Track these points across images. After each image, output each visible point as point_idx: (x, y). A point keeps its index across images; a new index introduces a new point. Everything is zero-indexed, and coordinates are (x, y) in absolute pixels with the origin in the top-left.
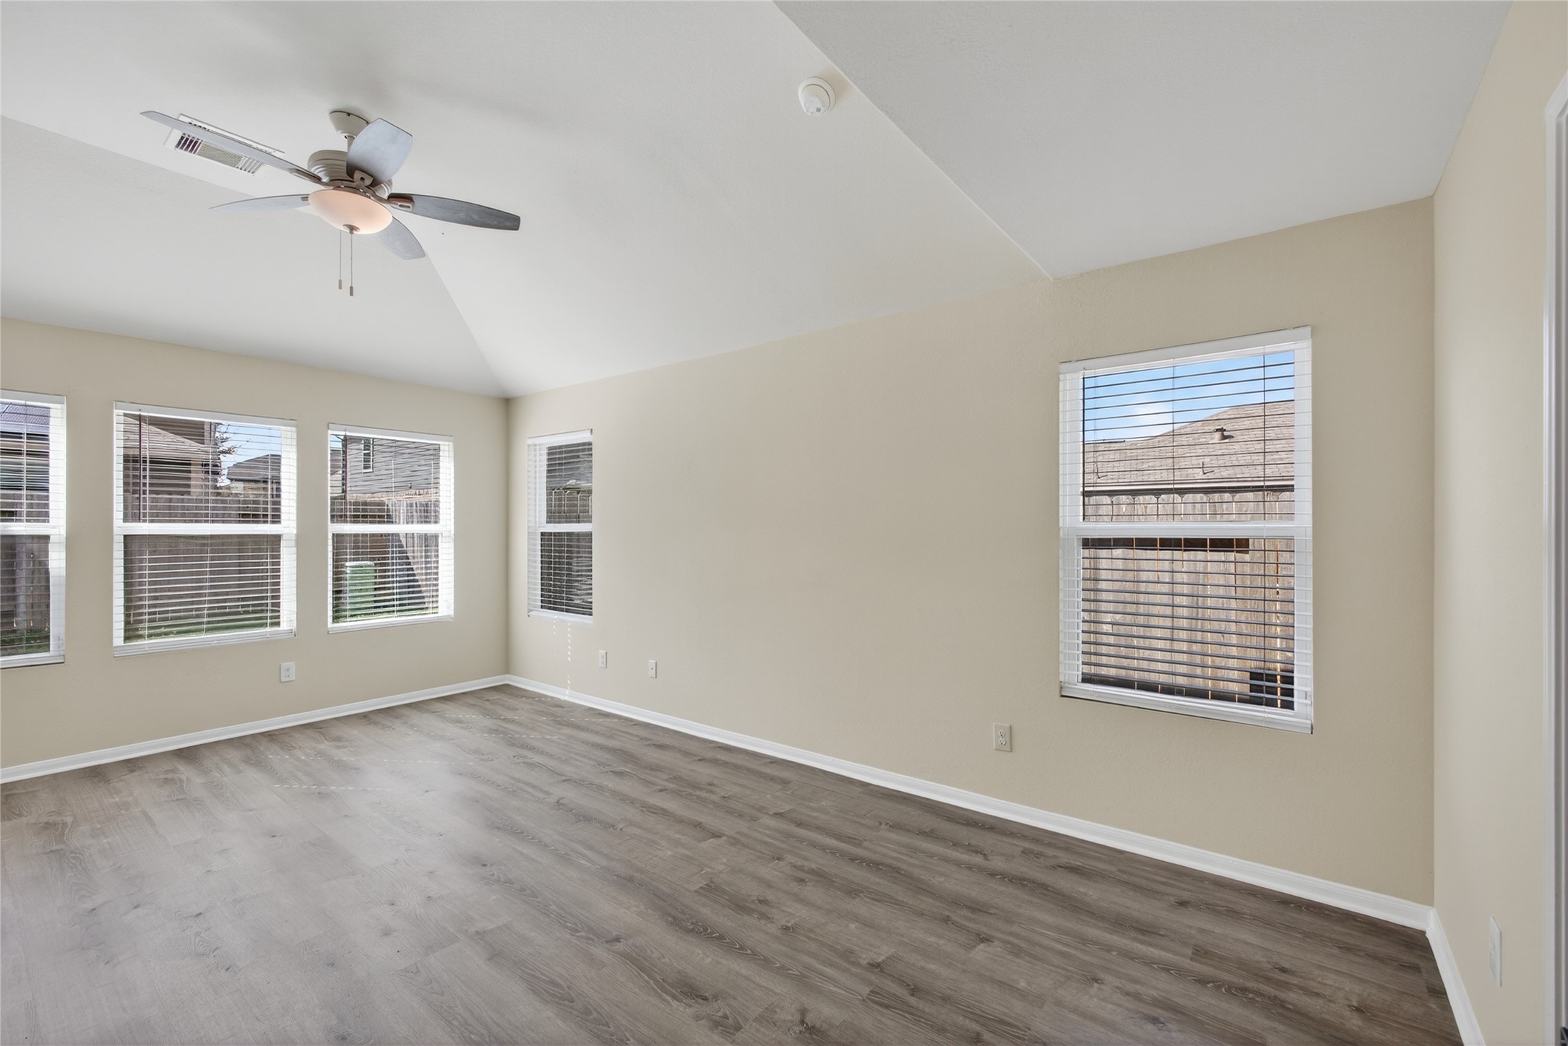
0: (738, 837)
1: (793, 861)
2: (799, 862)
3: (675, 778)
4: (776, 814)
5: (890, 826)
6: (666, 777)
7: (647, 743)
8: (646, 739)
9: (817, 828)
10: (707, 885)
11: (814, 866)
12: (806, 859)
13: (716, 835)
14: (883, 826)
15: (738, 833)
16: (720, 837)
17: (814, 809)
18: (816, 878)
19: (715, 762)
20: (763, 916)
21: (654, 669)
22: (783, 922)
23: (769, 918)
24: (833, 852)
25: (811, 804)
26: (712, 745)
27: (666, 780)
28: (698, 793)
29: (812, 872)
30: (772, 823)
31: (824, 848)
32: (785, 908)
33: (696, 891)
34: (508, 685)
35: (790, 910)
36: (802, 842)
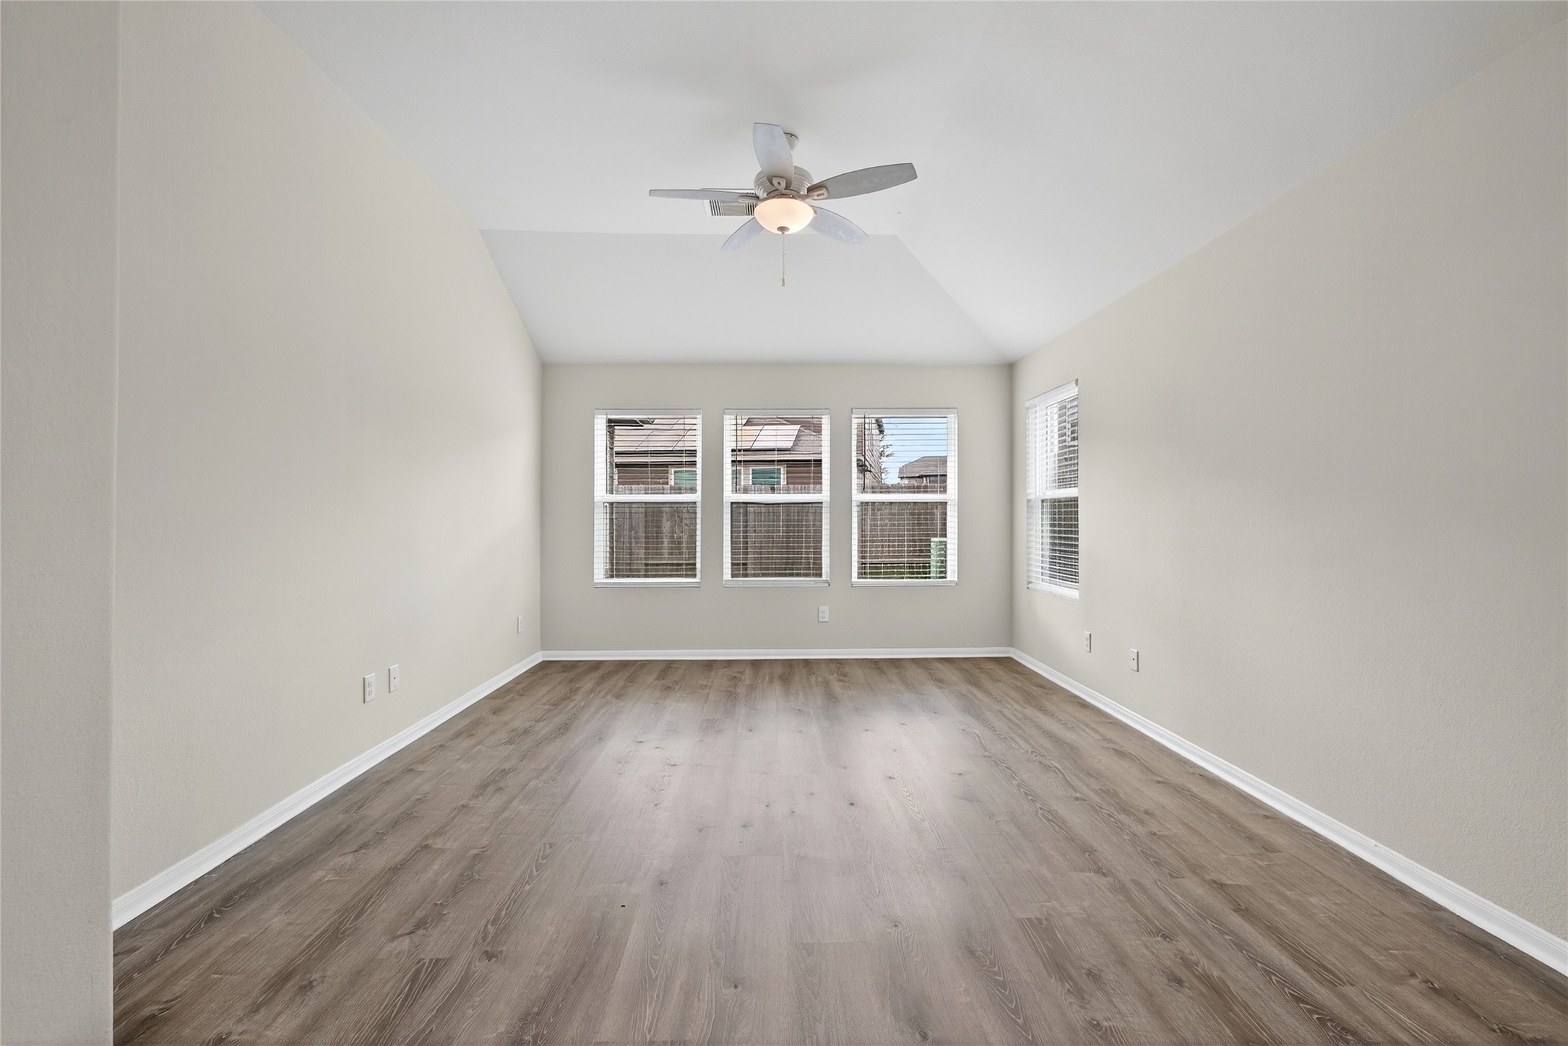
0: (1130, 886)
1: (1187, 951)
2: (1195, 955)
3: (1107, 792)
4: (1215, 882)
5: (1434, 989)
6: (1097, 787)
7: (1106, 745)
8: (1111, 741)
9: (1268, 927)
10: (1038, 919)
11: (1216, 973)
12: (1210, 957)
13: (1101, 872)
14: (1413, 981)
15: (1136, 882)
16: (1105, 875)
17: (1288, 901)
18: (1203, 989)
19: (1179, 790)
20: (1079, 993)
21: (1136, 659)
22: (1099, 1016)
23: (1083, 998)
24: (1270, 971)
25: (1288, 893)
26: (1191, 770)
27: (1094, 791)
28: (1122, 817)
29: (1206, 979)
30: (1199, 891)
31: (1254, 958)
32: (1116, 1000)
33: (1019, 920)
34: (1012, 658)
35: (1123, 1008)
36: (1223, 933)
